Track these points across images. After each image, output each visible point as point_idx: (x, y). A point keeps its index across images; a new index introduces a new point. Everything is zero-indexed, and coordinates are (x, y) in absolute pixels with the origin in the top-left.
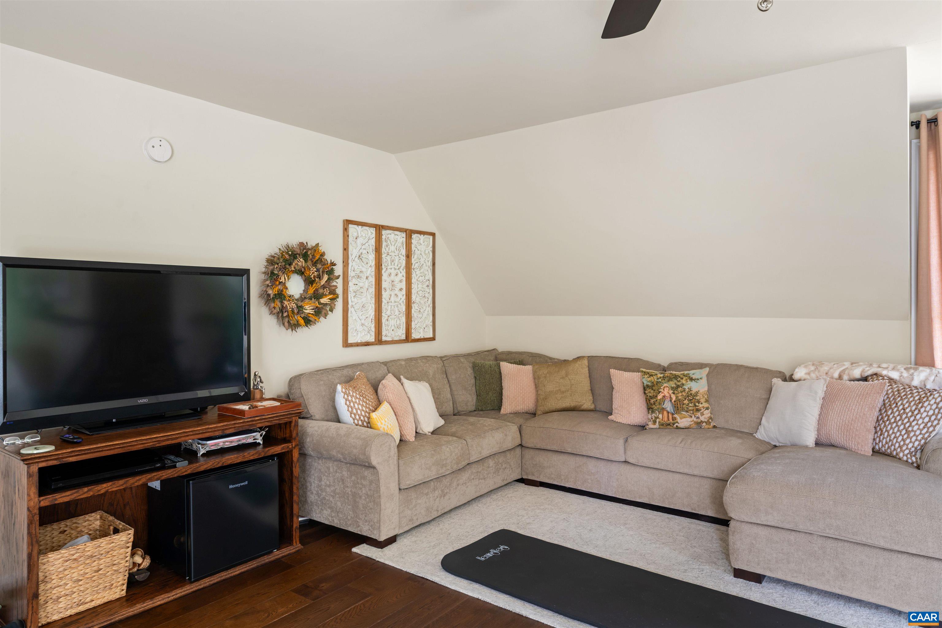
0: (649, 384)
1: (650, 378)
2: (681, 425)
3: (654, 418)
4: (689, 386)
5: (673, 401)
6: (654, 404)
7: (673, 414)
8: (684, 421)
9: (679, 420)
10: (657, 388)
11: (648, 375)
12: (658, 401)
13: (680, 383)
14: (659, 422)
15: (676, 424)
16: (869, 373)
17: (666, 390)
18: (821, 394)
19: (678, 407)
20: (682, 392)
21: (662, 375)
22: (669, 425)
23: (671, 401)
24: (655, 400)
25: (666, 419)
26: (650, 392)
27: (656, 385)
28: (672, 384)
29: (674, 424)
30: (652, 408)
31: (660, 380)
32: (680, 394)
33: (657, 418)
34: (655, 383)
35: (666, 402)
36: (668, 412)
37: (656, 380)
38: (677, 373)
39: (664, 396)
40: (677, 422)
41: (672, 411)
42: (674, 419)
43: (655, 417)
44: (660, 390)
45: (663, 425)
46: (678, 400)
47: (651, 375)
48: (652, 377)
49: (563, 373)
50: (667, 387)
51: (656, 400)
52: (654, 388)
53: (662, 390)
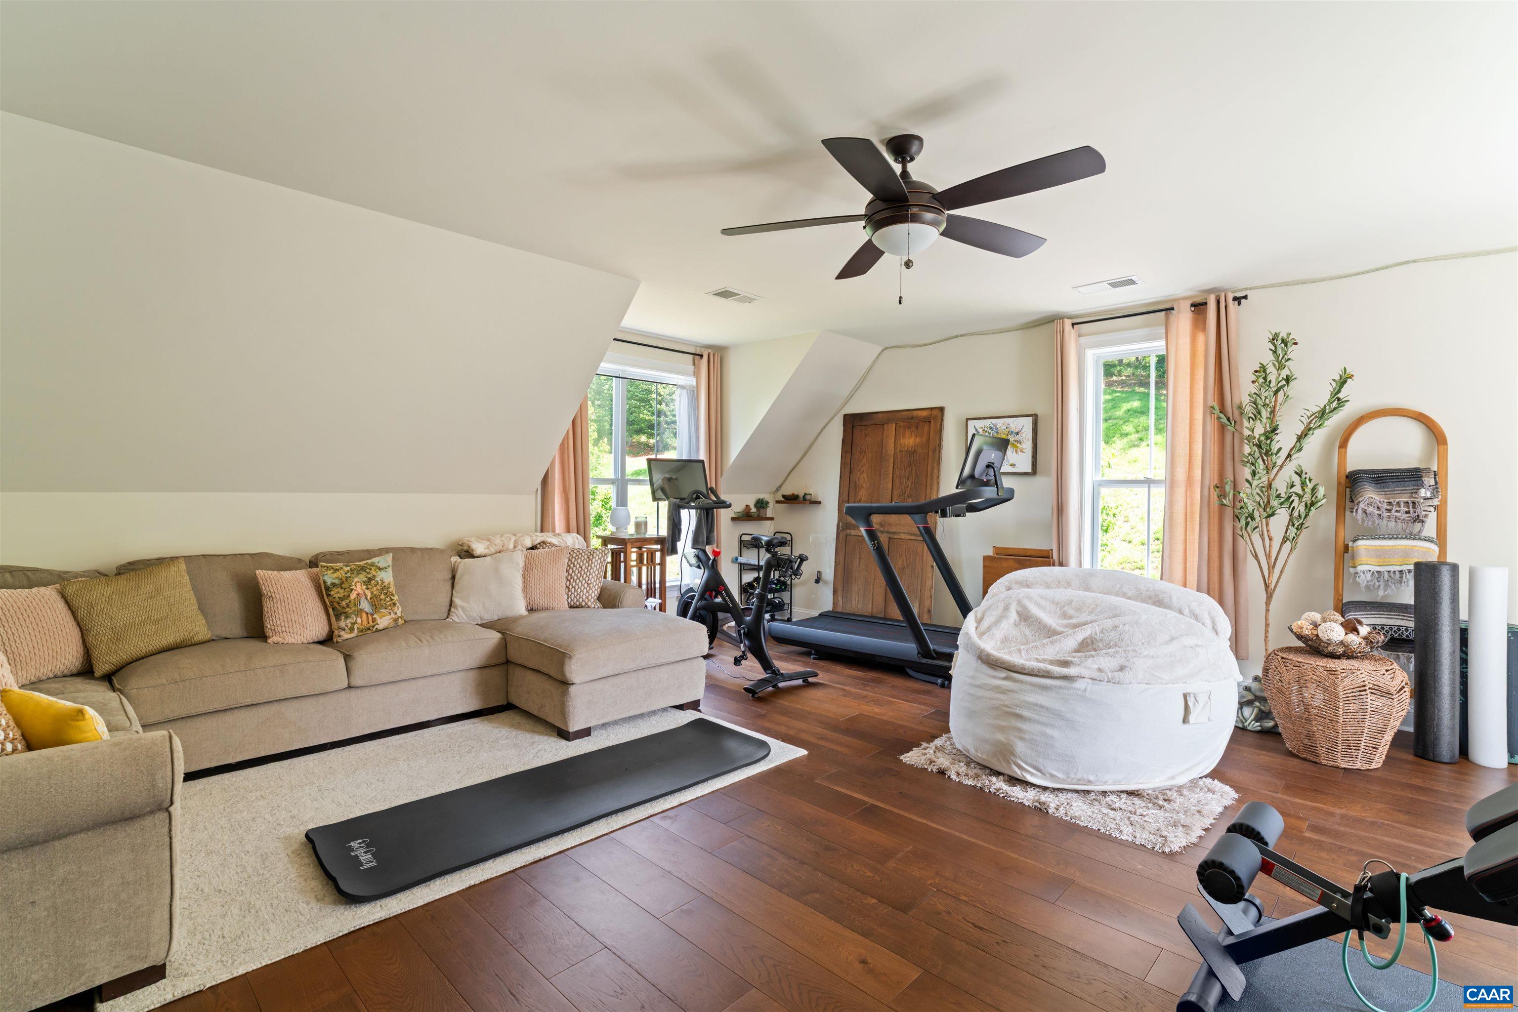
0: (336, 581)
1: (335, 574)
2: (380, 627)
3: (349, 625)
4: (380, 577)
5: (369, 598)
6: (348, 606)
7: (372, 615)
8: (384, 621)
9: (379, 621)
10: (347, 585)
11: (332, 571)
12: (352, 602)
13: (371, 575)
14: (358, 628)
15: (376, 626)
16: (538, 541)
17: (359, 585)
18: (522, 564)
19: (376, 604)
20: (376, 586)
21: (348, 568)
22: (369, 629)
23: (366, 598)
24: (348, 601)
25: (365, 622)
26: (338, 592)
27: (345, 582)
28: (362, 577)
29: (373, 627)
30: (344, 613)
31: (349, 575)
32: (375, 589)
33: (355, 623)
34: (344, 580)
35: (362, 601)
36: (367, 614)
37: (344, 574)
38: (362, 563)
39: (358, 594)
40: (378, 624)
41: (371, 611)
42: (374, 620)
43: (352, 623)
44: (352, 587)
45: (362, 631)
46: (374, 597)
47: (336, 570)
48: (338, 573)
49: (149, 588)
50: (358, 582)
51: (350, 602)
52: (344, 586)
53: (353, 587)
